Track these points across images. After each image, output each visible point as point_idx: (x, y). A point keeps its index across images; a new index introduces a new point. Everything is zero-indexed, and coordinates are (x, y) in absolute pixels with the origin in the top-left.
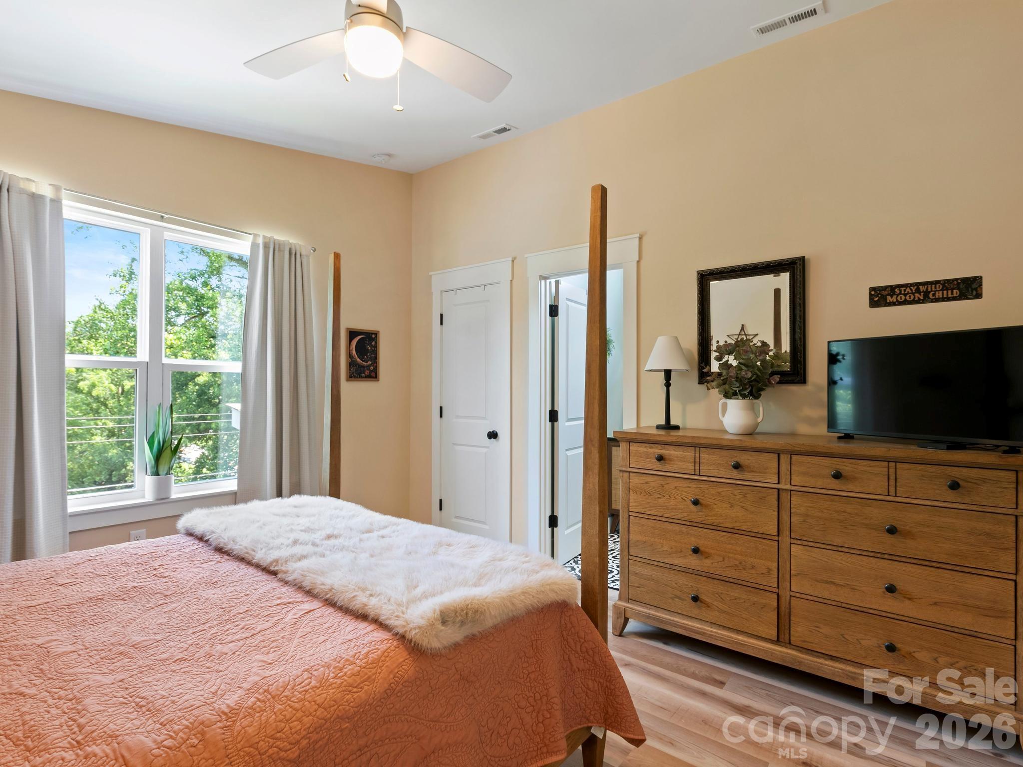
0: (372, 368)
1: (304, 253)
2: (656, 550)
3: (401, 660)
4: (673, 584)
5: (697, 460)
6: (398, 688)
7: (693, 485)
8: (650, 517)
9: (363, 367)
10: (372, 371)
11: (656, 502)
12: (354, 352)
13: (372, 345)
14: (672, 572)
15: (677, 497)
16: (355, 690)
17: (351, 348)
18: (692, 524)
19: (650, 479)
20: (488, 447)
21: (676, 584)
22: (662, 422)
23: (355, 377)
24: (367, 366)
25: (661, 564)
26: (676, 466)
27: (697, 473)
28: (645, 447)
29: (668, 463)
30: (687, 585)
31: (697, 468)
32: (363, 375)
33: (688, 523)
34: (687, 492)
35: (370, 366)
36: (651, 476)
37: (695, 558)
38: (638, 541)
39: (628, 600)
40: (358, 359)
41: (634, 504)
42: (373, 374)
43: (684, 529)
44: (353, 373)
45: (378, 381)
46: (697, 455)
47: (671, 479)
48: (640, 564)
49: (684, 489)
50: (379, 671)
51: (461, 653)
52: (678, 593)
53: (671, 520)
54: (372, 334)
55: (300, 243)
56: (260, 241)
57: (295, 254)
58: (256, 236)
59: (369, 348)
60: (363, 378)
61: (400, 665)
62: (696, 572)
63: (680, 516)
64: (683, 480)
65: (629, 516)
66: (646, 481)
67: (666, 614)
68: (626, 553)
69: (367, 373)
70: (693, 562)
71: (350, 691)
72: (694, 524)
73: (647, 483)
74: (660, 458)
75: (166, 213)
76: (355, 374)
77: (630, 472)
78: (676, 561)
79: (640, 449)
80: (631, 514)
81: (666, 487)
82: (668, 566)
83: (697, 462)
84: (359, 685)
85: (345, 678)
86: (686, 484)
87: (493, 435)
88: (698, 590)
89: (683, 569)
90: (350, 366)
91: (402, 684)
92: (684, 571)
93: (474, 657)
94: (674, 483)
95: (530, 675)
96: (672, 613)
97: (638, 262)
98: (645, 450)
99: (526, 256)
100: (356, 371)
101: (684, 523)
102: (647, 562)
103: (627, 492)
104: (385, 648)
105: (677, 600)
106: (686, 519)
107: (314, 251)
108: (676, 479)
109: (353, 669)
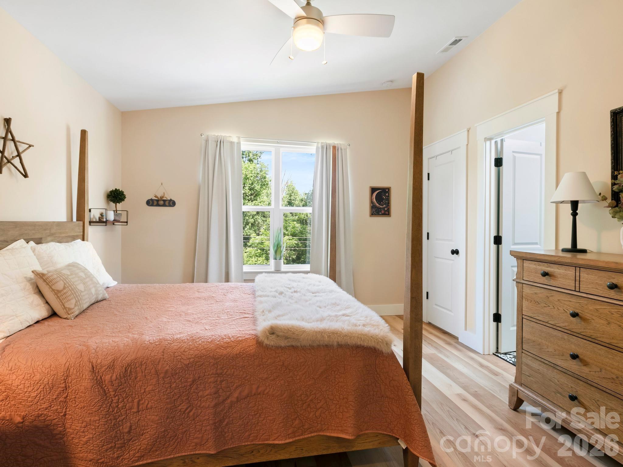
0: (386, 209)
1: (343, 148)
2: (543, 350)
3: (251, 344)
4: (556, 381)
5: (578, 278)
6: (243, 356)
7: (574, 300)
8: (538, 322)
9: (381, 208)
10: (386, 211)
11: (542, 310)
12: (375, 200)
13: (386, 196)
14: (556, 371)
15: (559, 308)
16: (223, 349)
17: (372, 198)
18: (572, 333)
19: (538, 291)
20: (453, 260)
21: (558, 381)
22: (569, 246)
23: (375, 214)
24: (383, 208)
25: (547, 362)
26: (559, 282)
27: (577, 289)
28: (535, 264)
29: (552, 279)
30: (567, 385)
31: (577, 285)
32: (380, 213)
33: (569, 332)
34: (568, 305)
35: (385, 207)
36: (539, 288)
37: (574, 363)
38: (529, 339)
39: (521, 385)
40: (377, 204)
41: (526, 310)
42: (387, 213)
43: (566, 336)
44: (374, 212)
45: (390, 216)
46: (578, 274)
47: (554, 292)
48: (530, 358)
49: (566, 303)
50: (238, 345)
51: (285, 352)
52: (560, 390)
53: (555, 327)
54: (386, 189)
55: (341, 143)
56: (320, 145)
57: (338, 149)
58: (318, 143)
59: (384, 198)
60: (380, 215)
61: (249, 346)
62: (576, 376)
63: (561, 325)
64: (565, 295)
65: (523, 318)
66: (535, 292)
67: (550, 405)
68: (520, 347)
69: (383, 212)
70: (573, 366)
71: (220, 348)
72: (574, 334)
73: (536, 293)
74: (545, 274)
75: (279, 140)
76: (375, 213)
77: (523, 283)
78: (559, 363)
79: (531, 266)
80: (524, 317)
81: (551, 298)
82: (552, 365)
83: (577, 280)
84: (225, 347)
85: (222, 343)
86: (567, 298)
87: (455, 252)
88: (577, 391)
89: (564, 370)
90: (372, 208)
91: (246, 355)
92: (565, 372)
93: (293, 357)
94: (557, 296)
95: (339, 383)
96: (555, 405)
97: (558, 113)
98: (535, 266)
99: (475, 126)
100: (375, 211)
101: (566, 331)
102: (536, 358)
103: (521, 299)
104: (248, 337)
105: (559, 395)
106: (567, 328)
107: (349, 146)
108: (558, 293)
109: (227, 340)
